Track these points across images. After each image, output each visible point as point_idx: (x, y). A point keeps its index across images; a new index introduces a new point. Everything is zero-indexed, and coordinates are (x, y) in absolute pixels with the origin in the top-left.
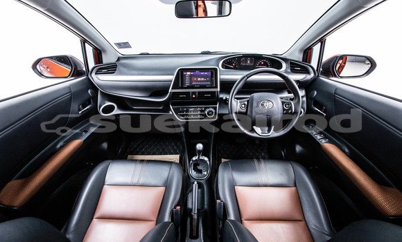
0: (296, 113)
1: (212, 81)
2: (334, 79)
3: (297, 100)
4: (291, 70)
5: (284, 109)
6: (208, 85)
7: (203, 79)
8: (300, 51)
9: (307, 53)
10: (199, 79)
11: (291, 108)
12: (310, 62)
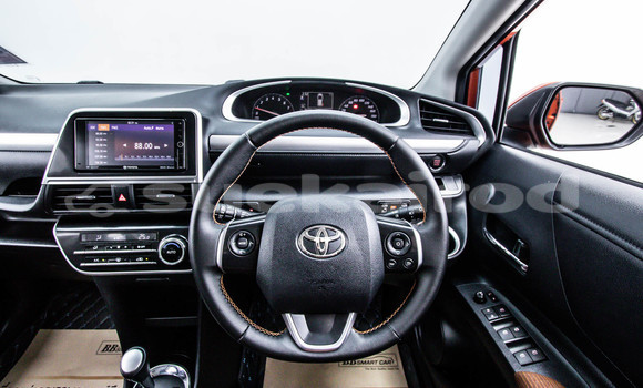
0: (428, 268)
1: (177, 151)
2: (538, 149)
3: (431, 225)
4: (423, 123)
5: (387, 256)
6: (167, 163)
7: (149, 146)
8: (449, 72)
9: (466, 77)
10: (138, 146)
11: (412, 252)
12: (474, 103)
